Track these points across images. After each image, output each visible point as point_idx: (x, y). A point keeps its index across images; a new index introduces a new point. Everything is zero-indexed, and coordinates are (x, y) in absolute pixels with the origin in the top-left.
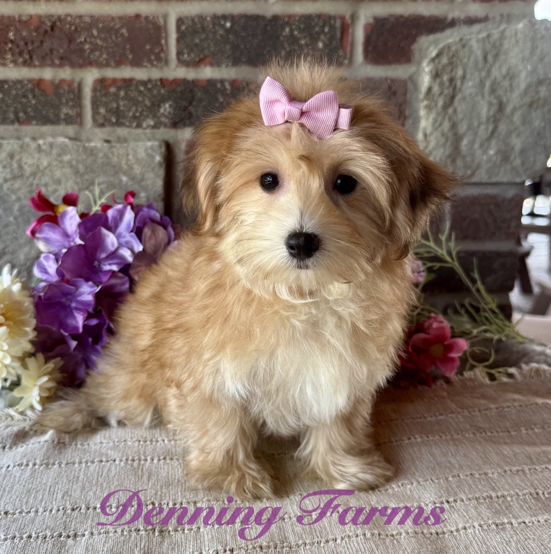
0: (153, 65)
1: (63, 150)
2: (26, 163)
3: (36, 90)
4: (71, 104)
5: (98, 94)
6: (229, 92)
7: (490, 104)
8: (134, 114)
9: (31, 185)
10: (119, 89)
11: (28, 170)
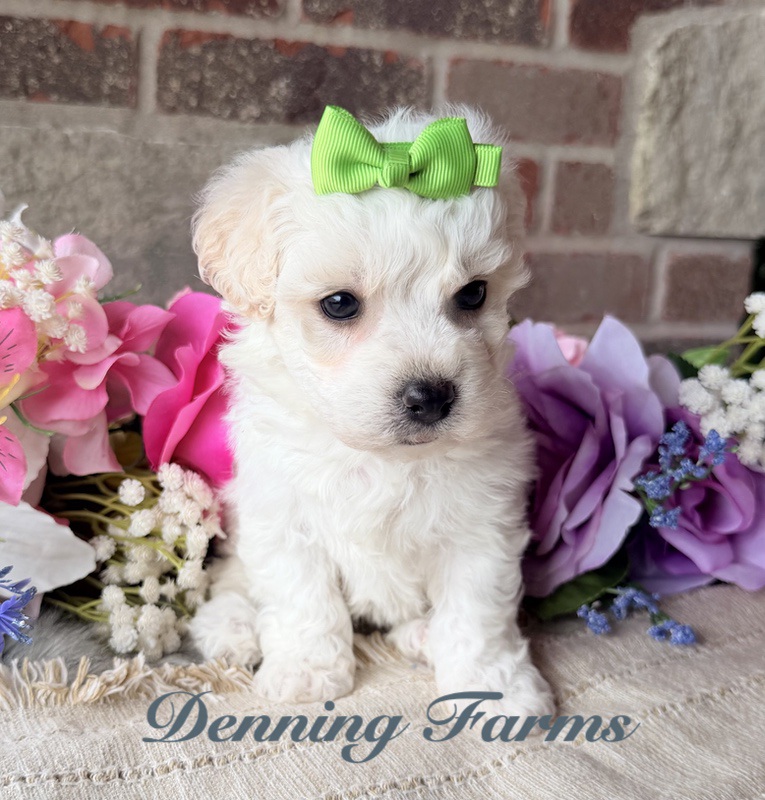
0: (263, 15)
1: (108, 149)
2: (39, 169)
3: (63, 40)
4: (122, 68)
5: (170, 56)
6: (377, 71)
7: (727, 122)
8: (227, 96)
9: (48, 208)
10: (205, 49)
11: (43, 181)
